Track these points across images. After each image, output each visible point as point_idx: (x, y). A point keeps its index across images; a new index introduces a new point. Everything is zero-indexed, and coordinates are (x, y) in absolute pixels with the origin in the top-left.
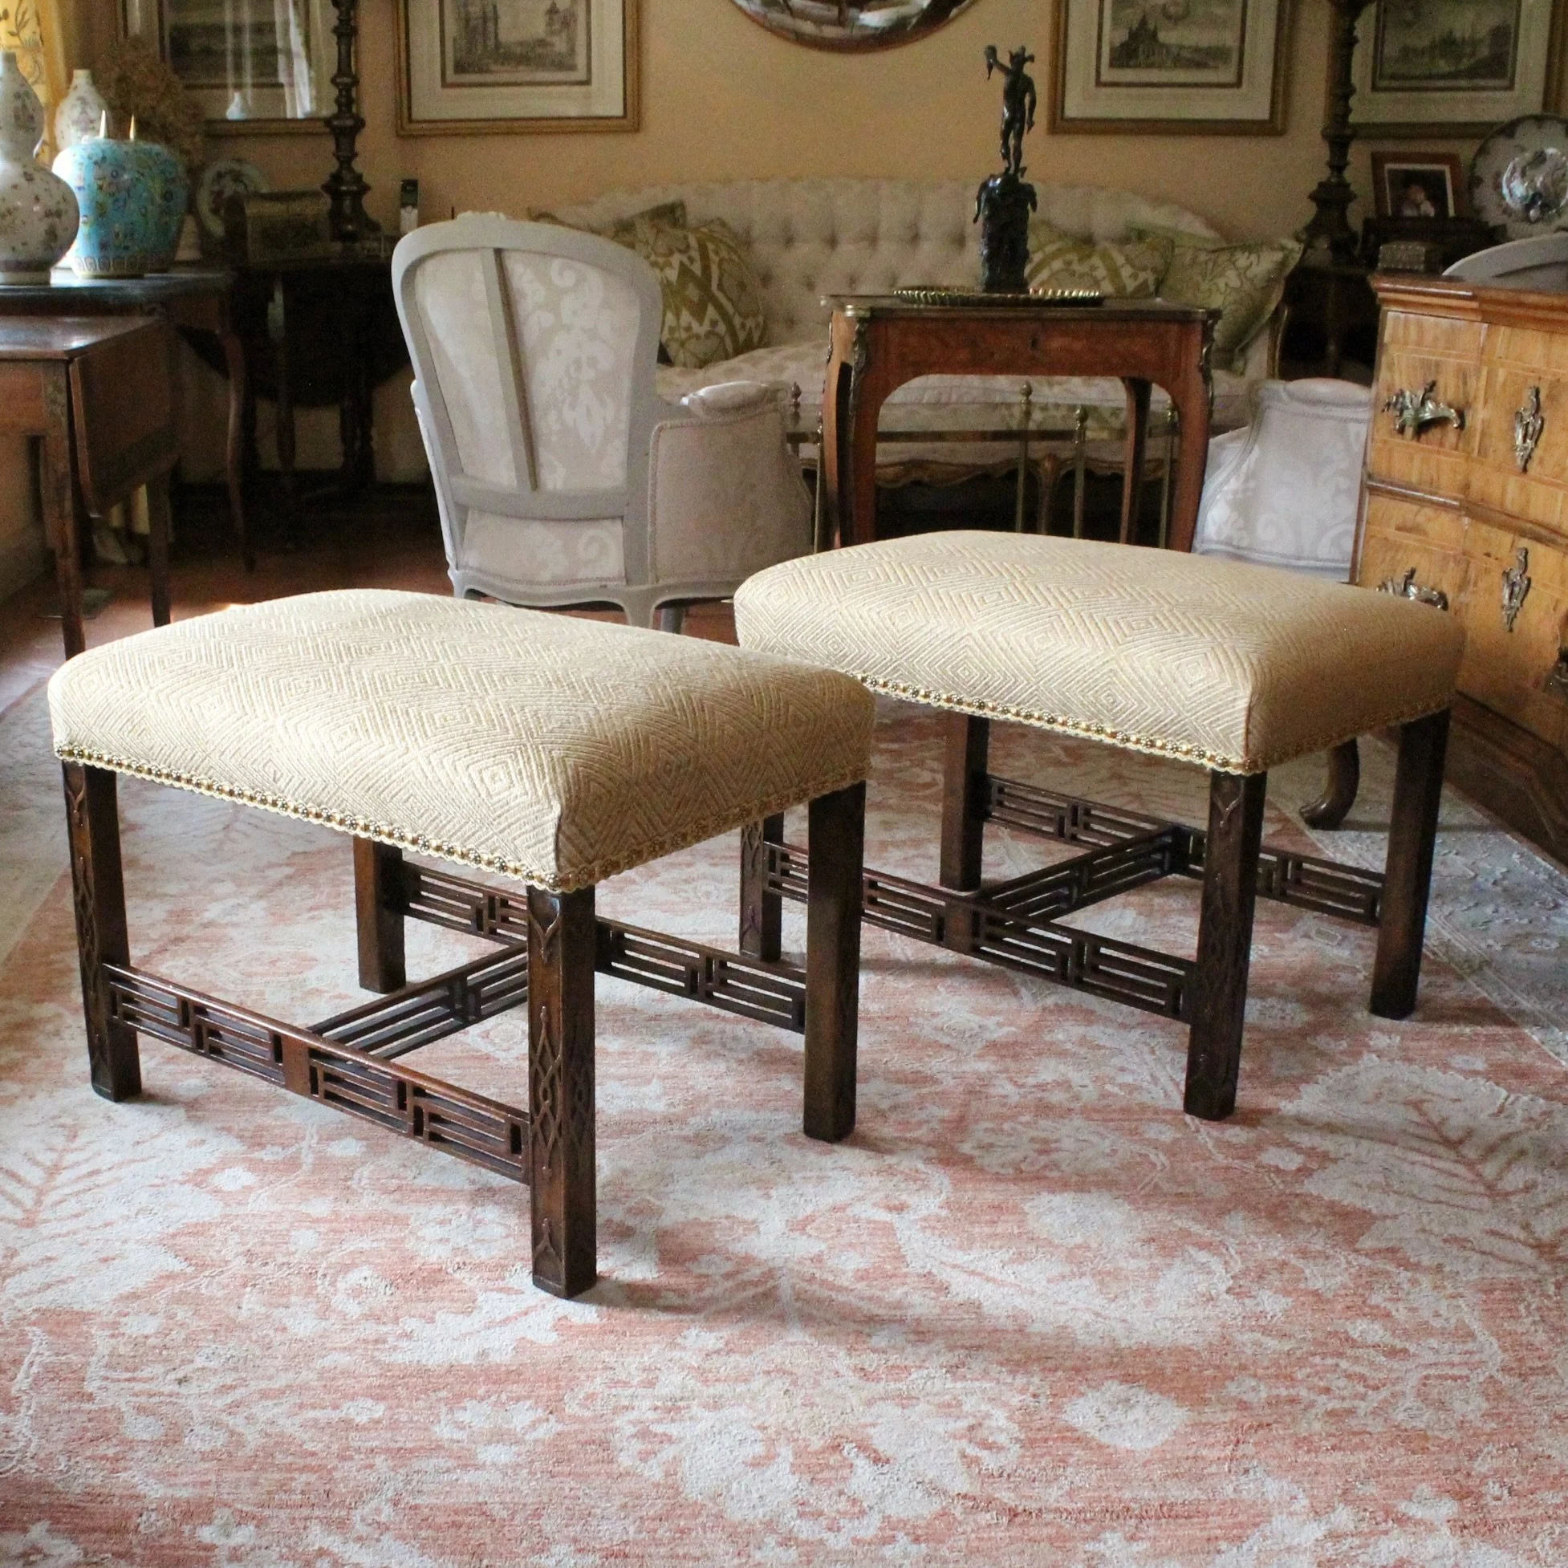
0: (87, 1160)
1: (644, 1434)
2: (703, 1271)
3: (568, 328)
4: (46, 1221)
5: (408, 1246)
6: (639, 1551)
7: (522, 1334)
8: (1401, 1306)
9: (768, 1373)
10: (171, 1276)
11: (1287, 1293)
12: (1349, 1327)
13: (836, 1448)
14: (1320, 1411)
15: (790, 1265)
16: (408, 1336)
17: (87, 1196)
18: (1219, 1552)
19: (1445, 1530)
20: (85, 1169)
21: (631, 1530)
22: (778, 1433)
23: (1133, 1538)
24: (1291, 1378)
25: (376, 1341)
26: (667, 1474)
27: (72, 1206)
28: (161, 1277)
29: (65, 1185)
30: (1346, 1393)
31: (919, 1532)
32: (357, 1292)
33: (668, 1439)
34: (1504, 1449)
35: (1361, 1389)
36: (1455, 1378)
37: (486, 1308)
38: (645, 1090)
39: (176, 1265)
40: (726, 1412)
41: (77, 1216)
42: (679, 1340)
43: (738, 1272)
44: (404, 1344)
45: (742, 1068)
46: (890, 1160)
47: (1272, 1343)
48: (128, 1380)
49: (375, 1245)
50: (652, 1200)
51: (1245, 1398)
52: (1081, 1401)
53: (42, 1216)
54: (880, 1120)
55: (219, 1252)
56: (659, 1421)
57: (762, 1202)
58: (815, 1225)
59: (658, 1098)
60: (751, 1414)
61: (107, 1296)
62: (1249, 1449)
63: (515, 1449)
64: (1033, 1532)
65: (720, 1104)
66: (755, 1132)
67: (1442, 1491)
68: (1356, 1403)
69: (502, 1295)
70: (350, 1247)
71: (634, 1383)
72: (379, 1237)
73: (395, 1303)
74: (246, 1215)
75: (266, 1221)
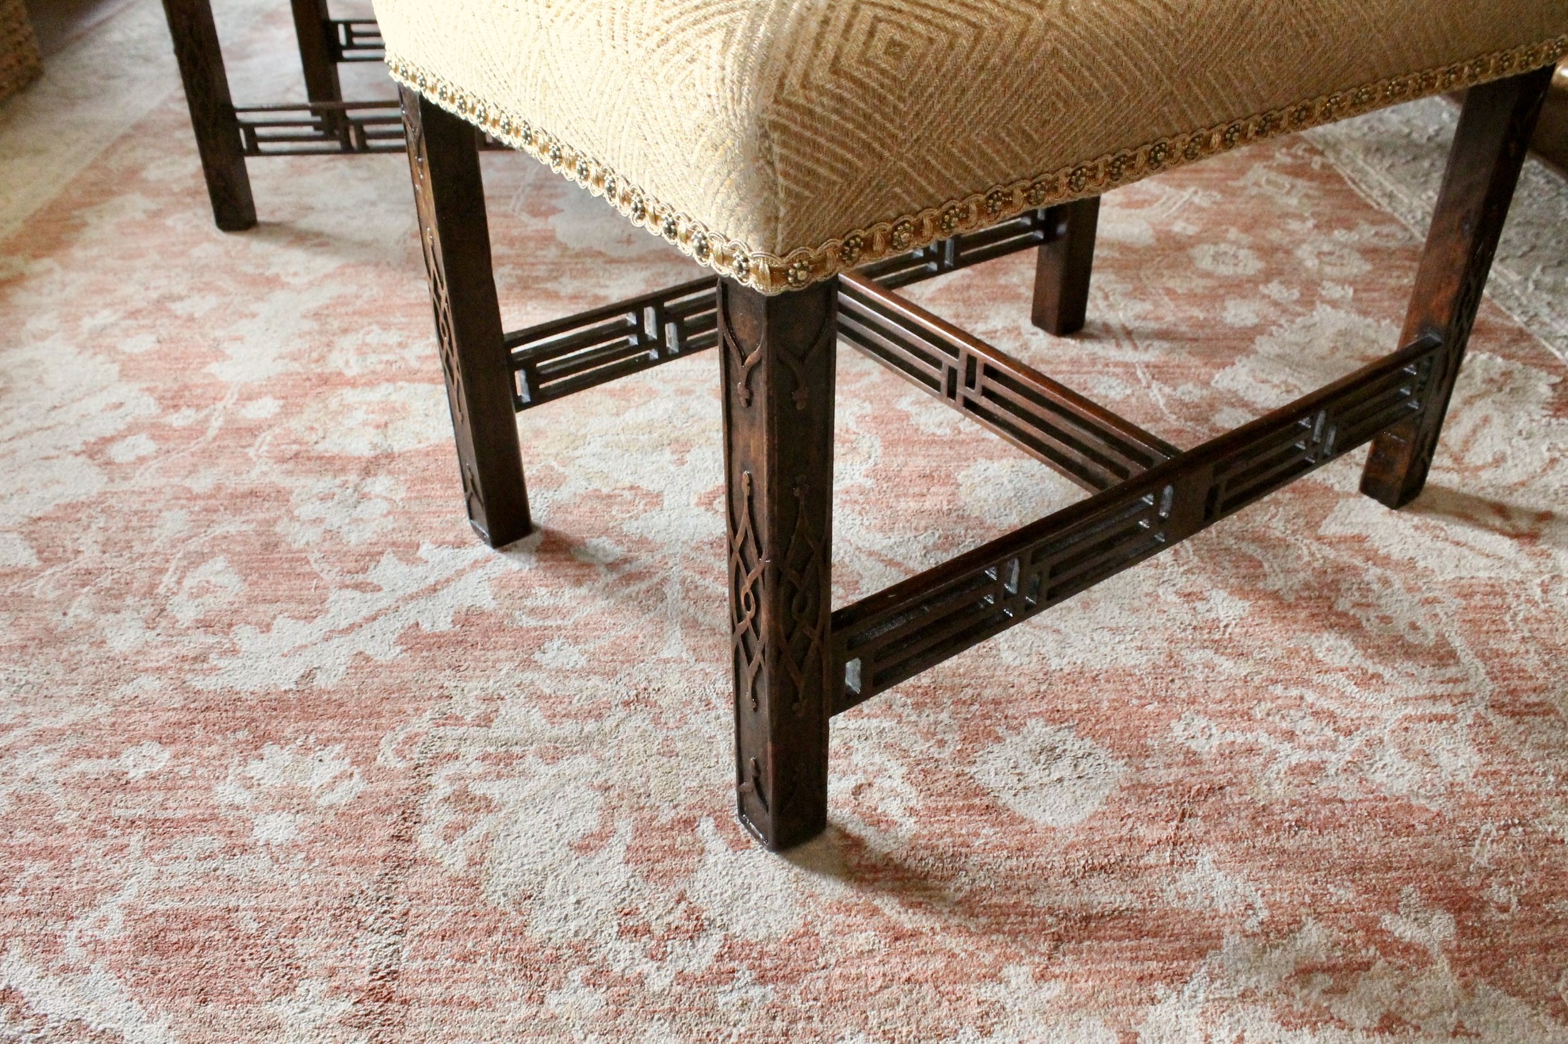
1: (461, 799)
5: (278, 529)
6: (406, 991)
7: (361, 648)
8: (1372, 614)
9: (627, 704)
11: (1245, 596)
12: (1315, 643)
13: (689, 824)
14: (1283, 767)
16: (234, 651)
18: (1152, 1000)
19: (1443, 964)
21: (405, 954)
22: (620, 797)
23: (1042, 977)
24: (1248, 716)
25: (196, 659)
26: (471, 863)
30: (1313, 740)
31: (768, 963)
32: (200, 592)
33: (488, 805)
34: (1507, 827)
35: (1329, 733)
36: (1440, 719)
37: (334, 610)
40: (563, 764)
42: (537, 656)
43: (626, 561)
44: (226, 662)
47: (1226, 665)
49: (244, 527)
50: (556, 466)
51: (1194, 745)
52: (996, 748)
55: (76, 540)
56: (482, 777)
60: (595, 767)
62: (1196, 826)
63: (301, 818)
64: (916, 966)
67: (1433, 900)
68: (1326, 754)
69: (357, 594)
70: (218, 530)
71: (468, 719)
72: (252, 516)
73: (236, 606)
74: (125, 492)
75: (143, 499)
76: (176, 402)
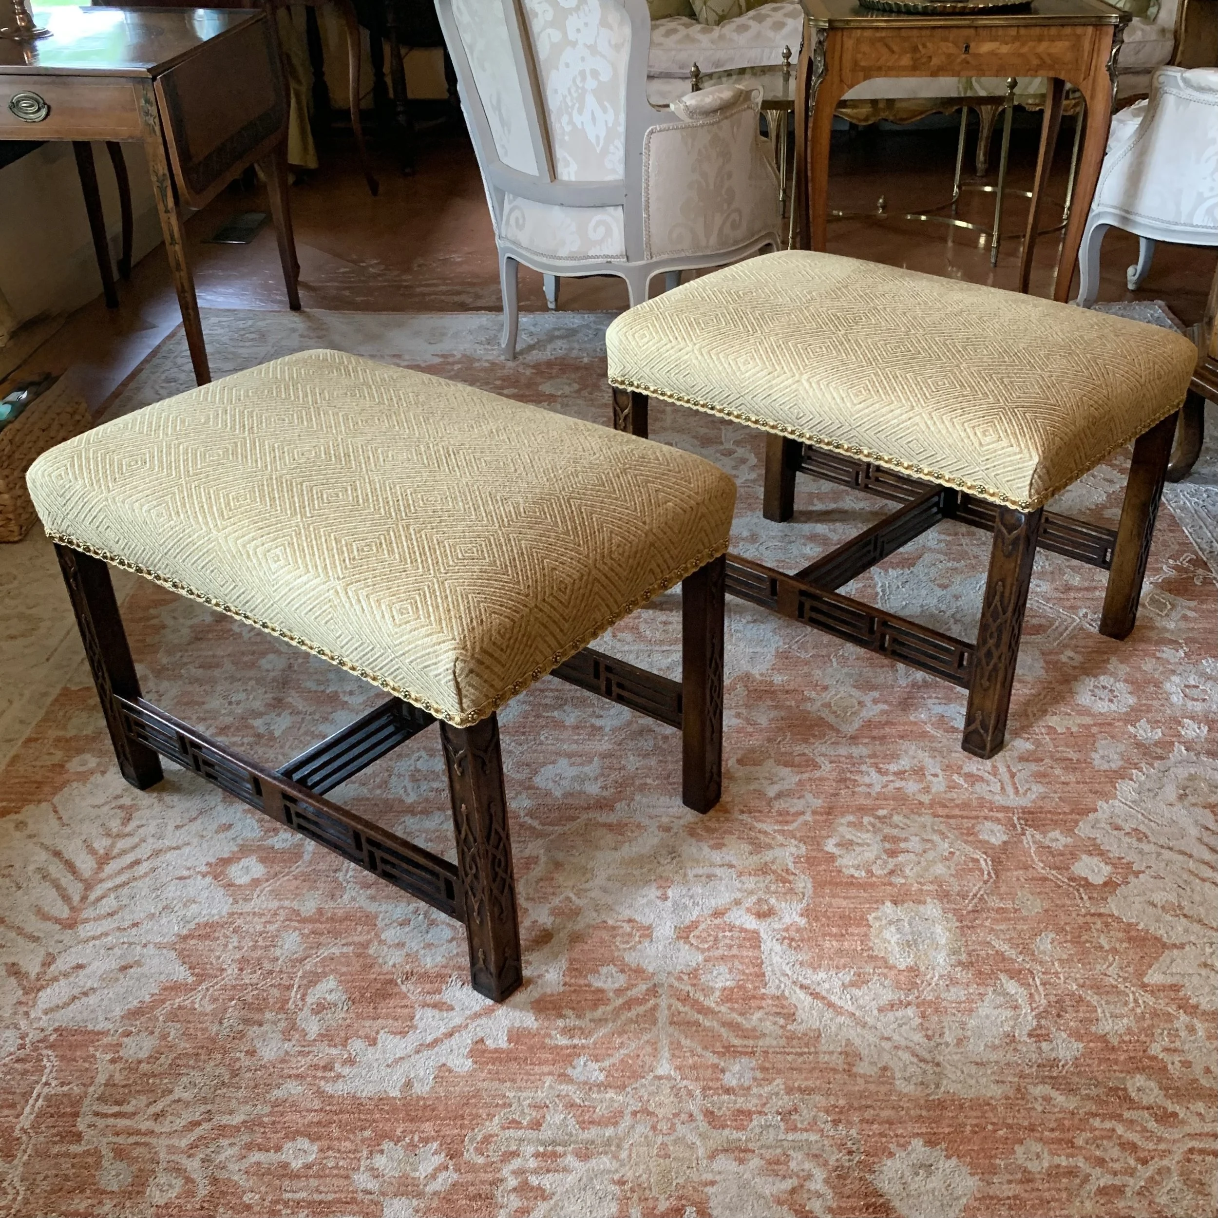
0: (134, 848)
1: (523, 1188)
2: (600, 985)
3: (574, 44)
4: (86, 921)
5: (371, 951)
7: (443, 1060)
8: (1177, 1059)
9: (635, 1114)
10: (175, 988)
11: (1079, 1037)
12: (1129, 1083)
13: (677, 1211)
14: (1093, 1188)
15: (671, 980)
16: (351, 1061)
17: (125, 891)
20: (129, 859)
22: (632, 1190)
24: (1071, 1143)
25: (325, 1068)
27: (110, 903)
28: (165, 989)
29: (110, 877)
30: (1118, 1166)
32: (320, 1008)
33: (541, 1194)
35: (1132, 1162)
37: (420, 1028)
38: (586, 769)
39: (181, 973)
40: (593, 1162)
41: (111, 915)
42: (570, 1071)
43: (627, 989)
44: (346, 1071)
47: (1060, 1099)
48: (116, 1115)
49: (345, 950)
50: (573, 898)
51: (1029, 1167)
52: (889, 1161)
53: (84, 915)
55: (219, 958)
56: (538, 1171)
57: (658, 902)
58: (697, 932)
59: (596, 779)
60: (614, 1165)
61: (118, 1011)
63: (415, 1202)
65: (643, 788)
66: (665, 821)
68: (1127, 1179)
69: (436, 1012)
70: (324, 952)
71: (525, 1123)
72: (350, 940)
73: (348, 1021)
74: (248, 914)
75: (263, 920)
76: (275, 826)
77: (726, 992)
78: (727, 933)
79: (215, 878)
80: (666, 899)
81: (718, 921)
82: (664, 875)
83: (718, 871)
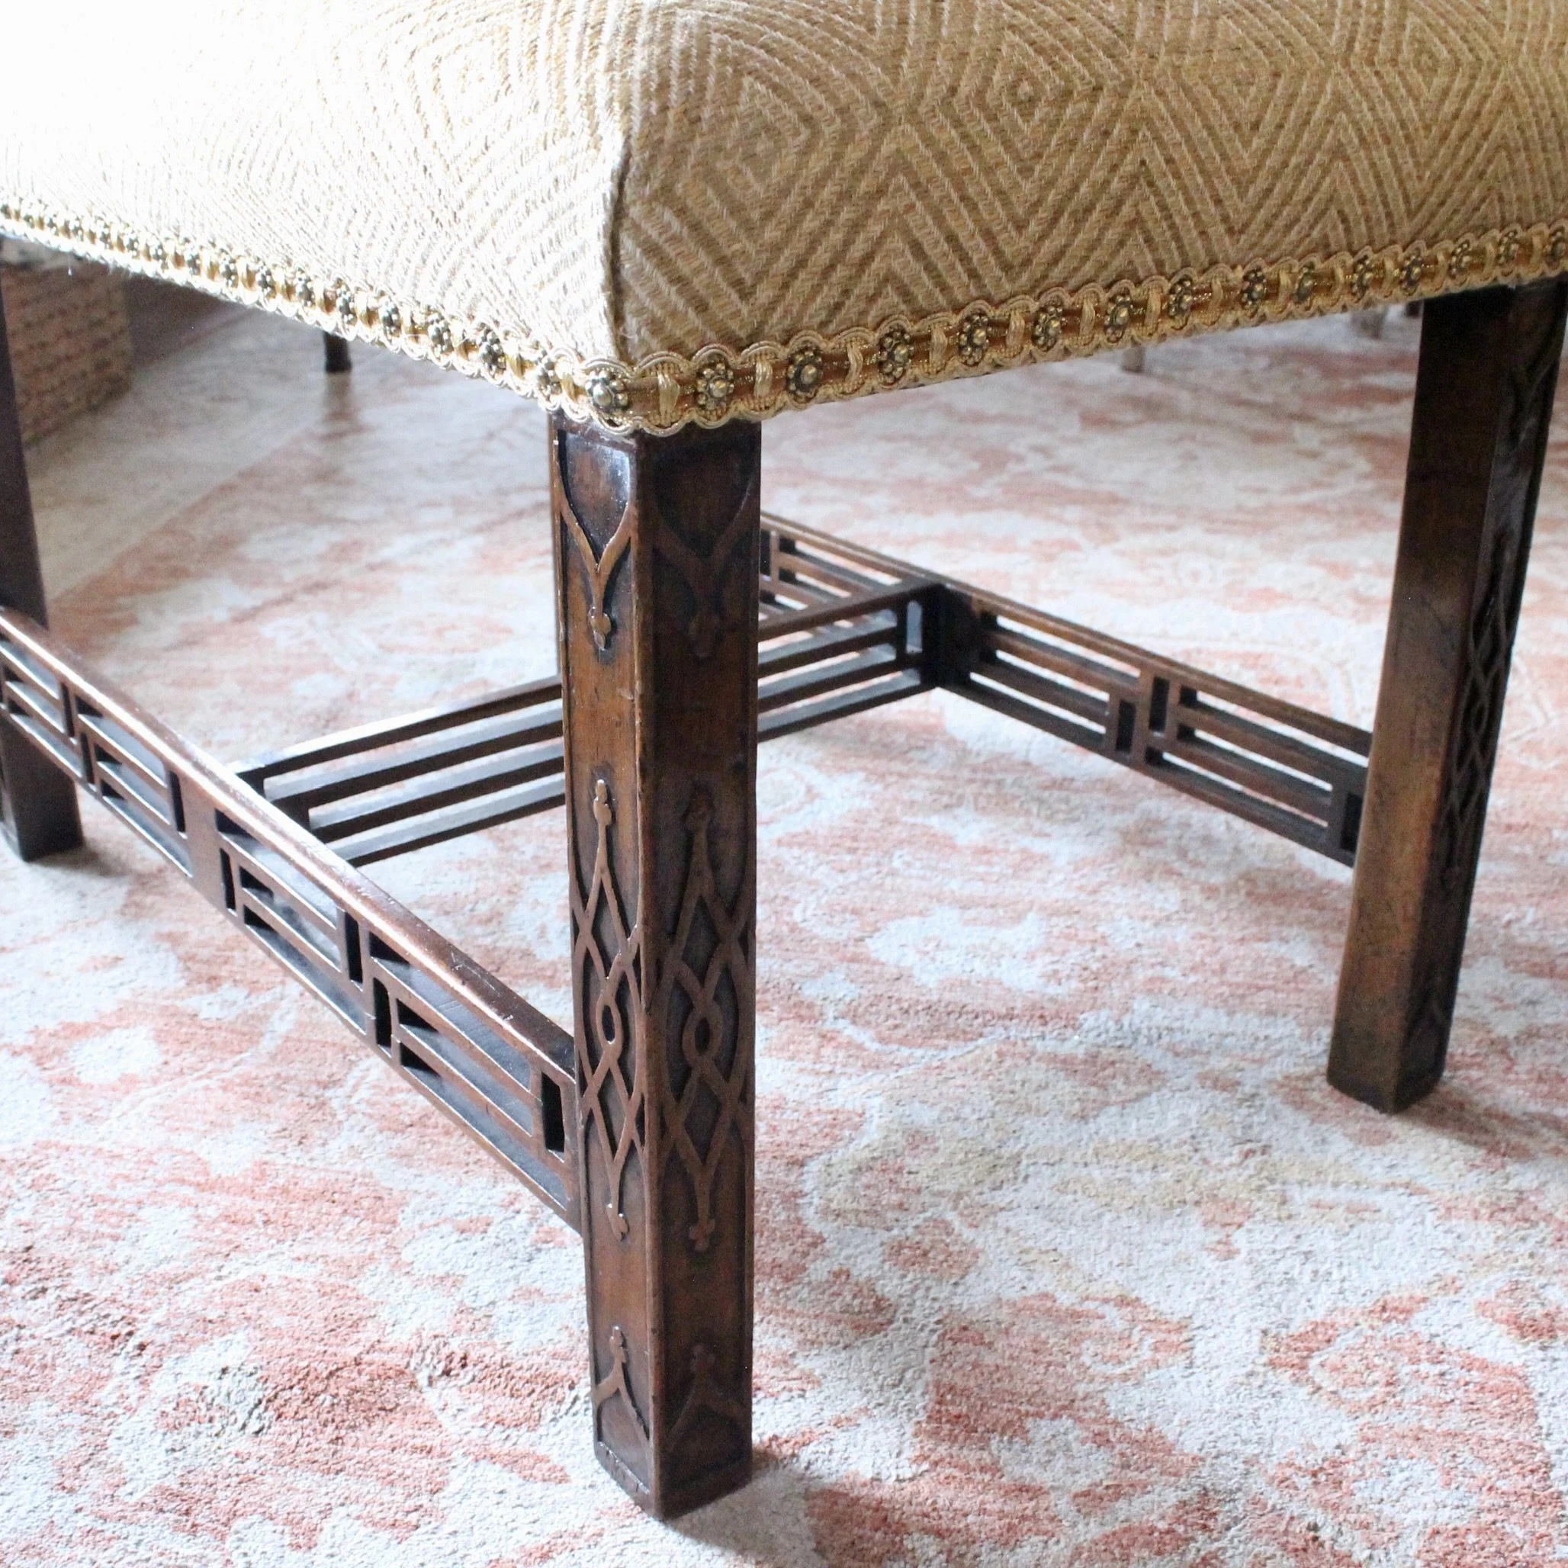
2: (1030, 1472)
5: (364, 1287)
15: (1257, 1484)
37: (456, 1518)
38: (1007, 935)
43: (1117, 1492)
45: (1211, 906)
46: (1524, 1177)
49: (298, 1271)
50: (957, 1224)
54: (1497, 1062)
57: (1209, 1262)
58: (1331, 1355)
59: (1031, 957)
65: (1153, 987)
66: (1219, 1063)
69: (512, 1481)
70: (239, 1270)
72: (317, 1248)
73: (252, 1465)
74: (83, 1150)
75: (114, 1171)
76: (214, 970)
77: (1440, 1544)
78: (1425, 1367)
79: (39, 1062)
80: (1230, 1254)
81: (1393, 1329)
82: (1223, 1192)
83: (1380, 1200)
